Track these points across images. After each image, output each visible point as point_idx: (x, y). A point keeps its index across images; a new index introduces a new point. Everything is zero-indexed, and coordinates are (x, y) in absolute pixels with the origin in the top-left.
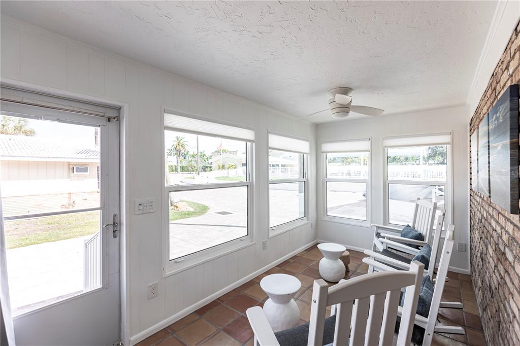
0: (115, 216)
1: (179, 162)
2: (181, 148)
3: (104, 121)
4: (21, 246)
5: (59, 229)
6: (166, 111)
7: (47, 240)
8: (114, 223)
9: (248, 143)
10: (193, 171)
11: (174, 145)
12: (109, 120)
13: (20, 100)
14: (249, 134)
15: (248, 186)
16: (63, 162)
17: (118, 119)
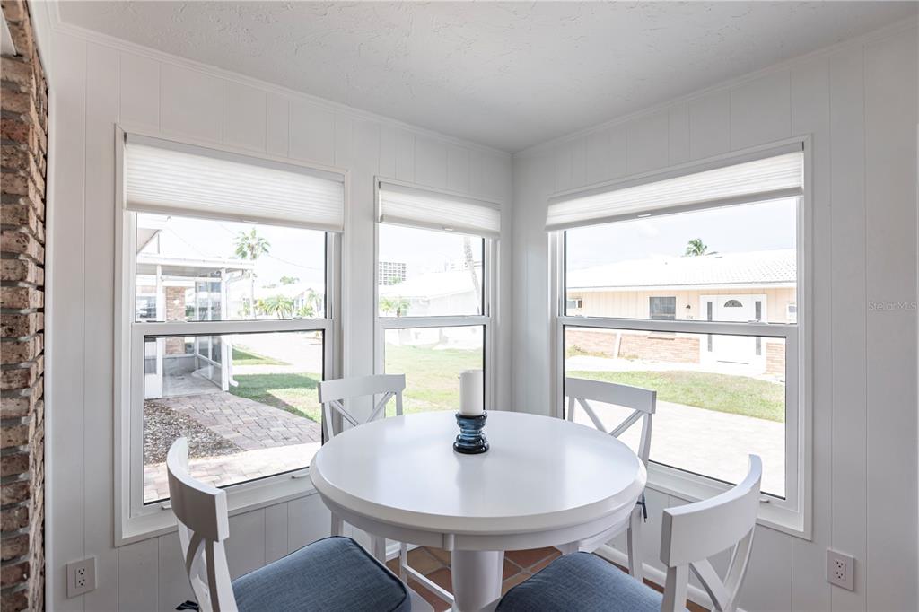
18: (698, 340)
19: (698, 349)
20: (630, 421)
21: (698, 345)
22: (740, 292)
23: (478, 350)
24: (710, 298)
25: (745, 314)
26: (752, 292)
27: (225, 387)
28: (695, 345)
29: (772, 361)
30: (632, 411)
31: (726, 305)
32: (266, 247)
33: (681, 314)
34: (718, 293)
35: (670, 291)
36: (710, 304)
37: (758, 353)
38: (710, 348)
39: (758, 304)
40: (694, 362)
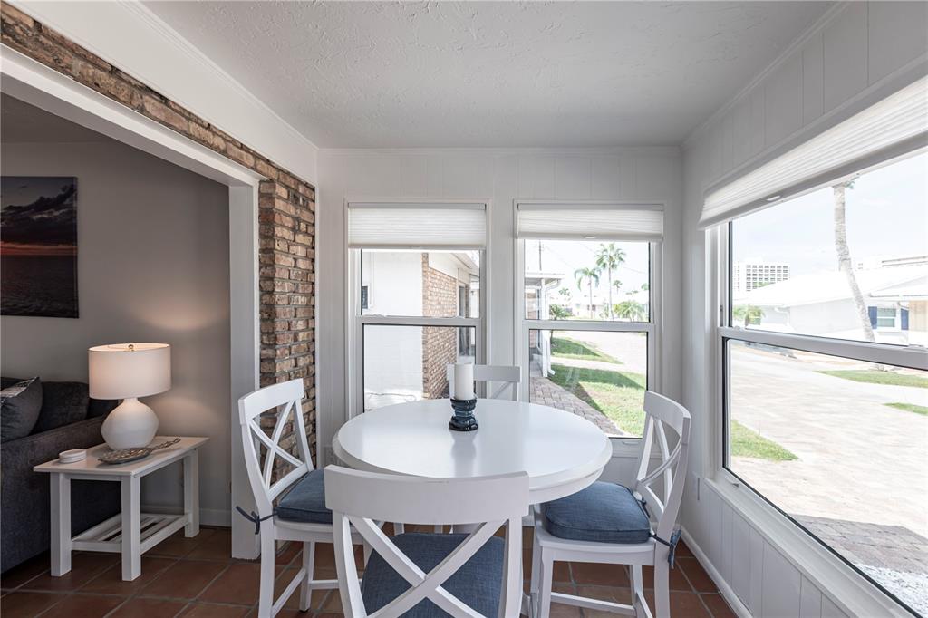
27: (545, 375)
32: (622, 256)
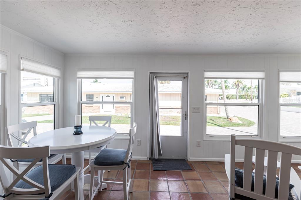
0: (186, 112)
1: (238, 92)
2: (240, 84)
3: (183, 79)
4: (165, 125)
5: (176, 121)
6: (205, 71)
7: (172, 124)
8: (186, 115)
9: (259, 80)
10: (248, 98)
11: (234, 82)
12: (184, 78)
13: (162, 76)
14: (261, 75)
15: (258, 106)
16: (178, 94)
17: (187, 77)
18: (99, 106)
19: (99, 109)
20: (106, 123)
21: (99, 108)
22: (110, 94)
23: (52, 113)
24: (103, 95)
25: (110, 99)
26: (112, 94)
28: (98, 107)
29: (116, 110)
30: (106, 121)
31: (106, 97)
33: (95, 100)
34: (104, 94)
35: (92, 93)
36: (102, 96)
37: (113, 109)
38: (102, 108)
39: (114, 96)
40: (98, 112)
